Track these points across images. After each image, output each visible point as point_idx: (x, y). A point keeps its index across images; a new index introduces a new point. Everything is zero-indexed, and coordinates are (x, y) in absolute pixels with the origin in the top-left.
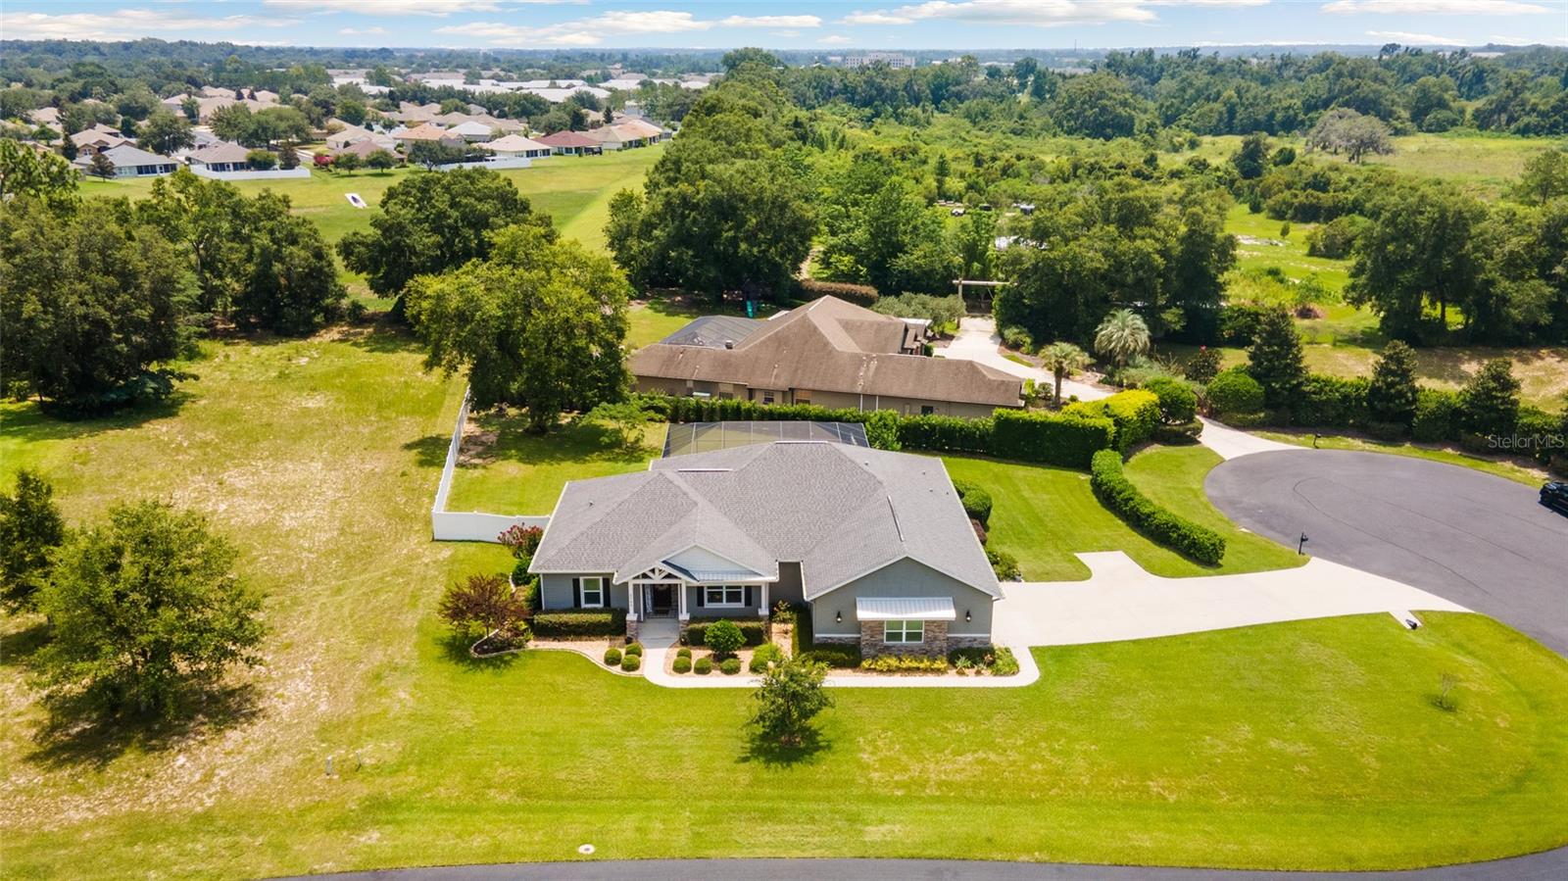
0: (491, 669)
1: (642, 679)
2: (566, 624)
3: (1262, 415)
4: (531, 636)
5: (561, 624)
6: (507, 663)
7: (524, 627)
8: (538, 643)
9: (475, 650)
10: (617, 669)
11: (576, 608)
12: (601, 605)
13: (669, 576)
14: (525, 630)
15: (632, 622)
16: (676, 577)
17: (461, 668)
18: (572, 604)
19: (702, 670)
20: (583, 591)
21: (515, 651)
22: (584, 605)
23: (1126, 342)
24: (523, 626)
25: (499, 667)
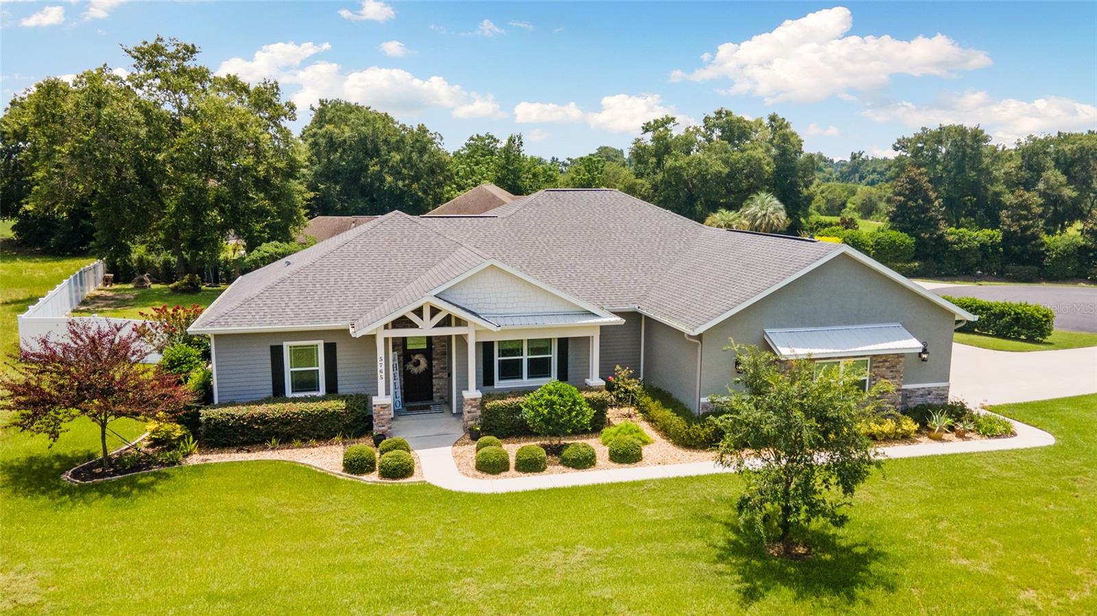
0: (109, 498)
1: (425, 486)
2: (263, 420)
3: (916, 264)
4: (192, 446)
5: (253, 419)
6: (142, 487)
7: (178, 433)
8: (209, 457)
9: (76, 475)
10: (373, 477)
11: (278, 392)
12: (322, 392)
13: (447, 321)
14: (182, 438)
15: (384, 407)
16: (460, 322)
17: (43, 500)
18: (269, 392)
19: (529, 465)
20: (288, 369)
21: (163, 469)
22: (289, 393)
23: (769, 221)
24: (178, 431)
25: (127, 495)
